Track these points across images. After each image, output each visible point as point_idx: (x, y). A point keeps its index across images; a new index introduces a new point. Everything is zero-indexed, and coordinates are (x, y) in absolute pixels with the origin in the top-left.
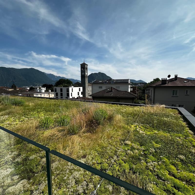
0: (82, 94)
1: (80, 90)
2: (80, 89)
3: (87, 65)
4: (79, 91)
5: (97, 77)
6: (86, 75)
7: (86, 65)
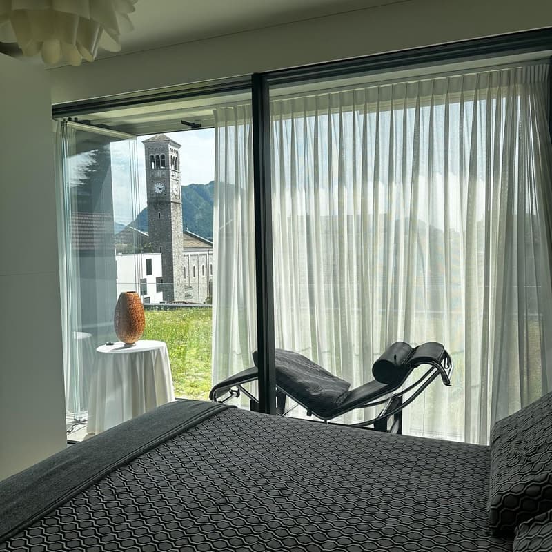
0: (158, 290)
1: (149, 272)
2: (149, 262)
3: (179, 146)
4: (145, 276)
5: (203, 203)
6: (172, 197)
7: (170, 147)
